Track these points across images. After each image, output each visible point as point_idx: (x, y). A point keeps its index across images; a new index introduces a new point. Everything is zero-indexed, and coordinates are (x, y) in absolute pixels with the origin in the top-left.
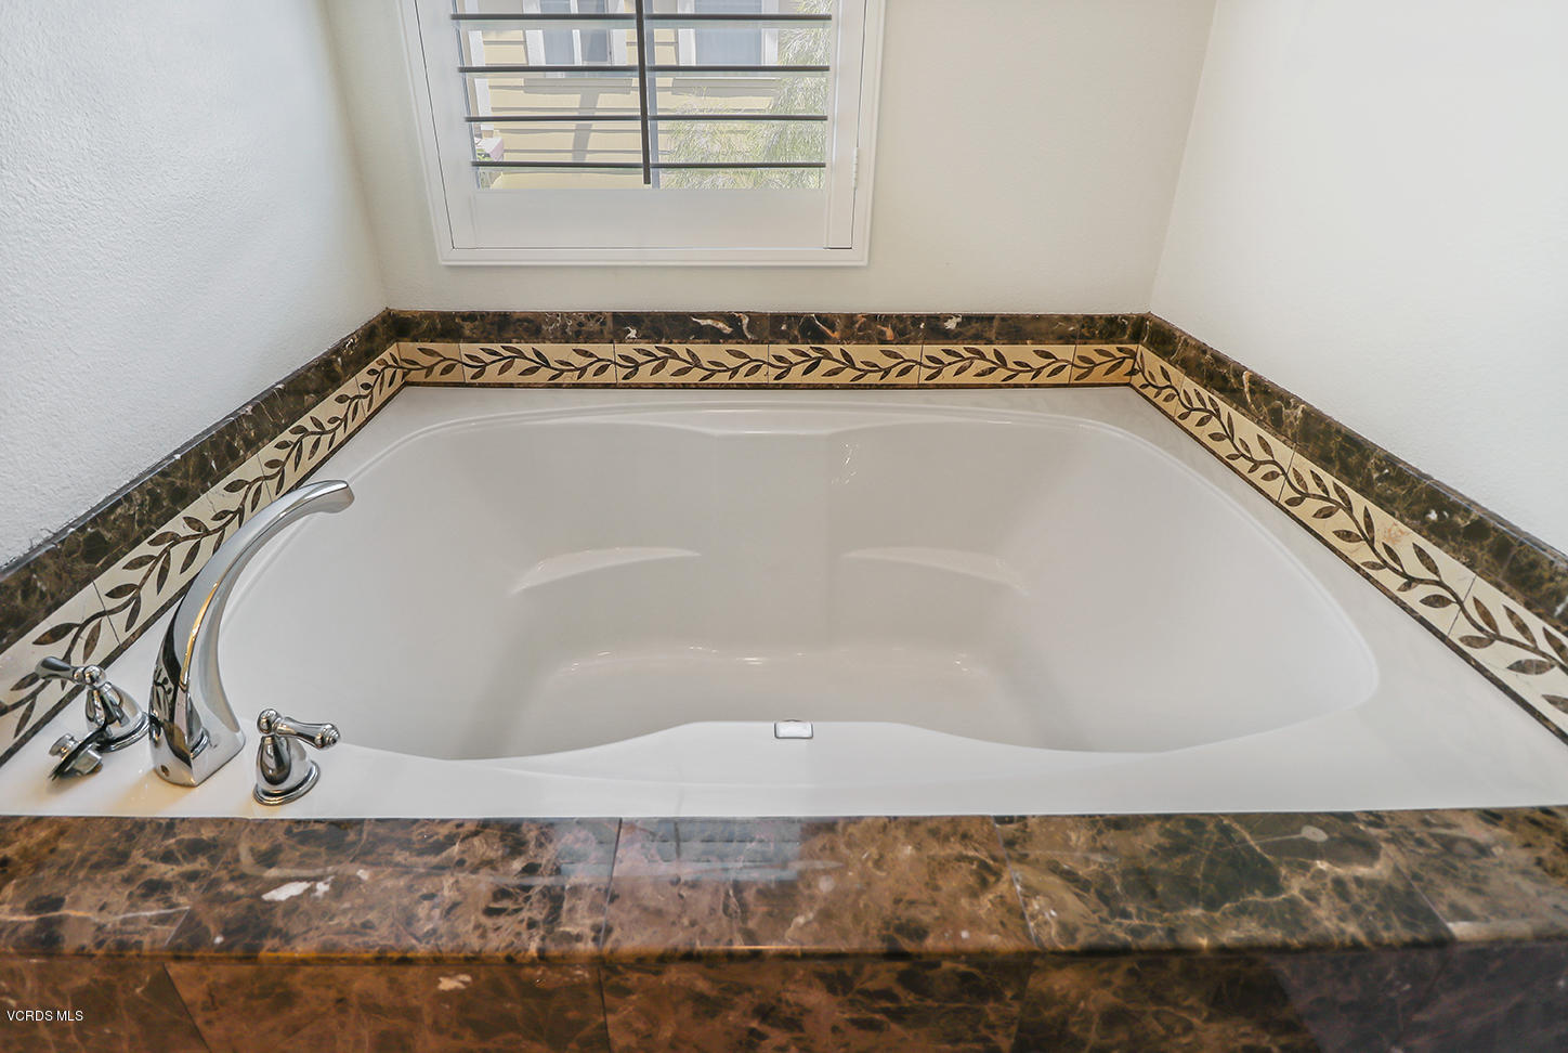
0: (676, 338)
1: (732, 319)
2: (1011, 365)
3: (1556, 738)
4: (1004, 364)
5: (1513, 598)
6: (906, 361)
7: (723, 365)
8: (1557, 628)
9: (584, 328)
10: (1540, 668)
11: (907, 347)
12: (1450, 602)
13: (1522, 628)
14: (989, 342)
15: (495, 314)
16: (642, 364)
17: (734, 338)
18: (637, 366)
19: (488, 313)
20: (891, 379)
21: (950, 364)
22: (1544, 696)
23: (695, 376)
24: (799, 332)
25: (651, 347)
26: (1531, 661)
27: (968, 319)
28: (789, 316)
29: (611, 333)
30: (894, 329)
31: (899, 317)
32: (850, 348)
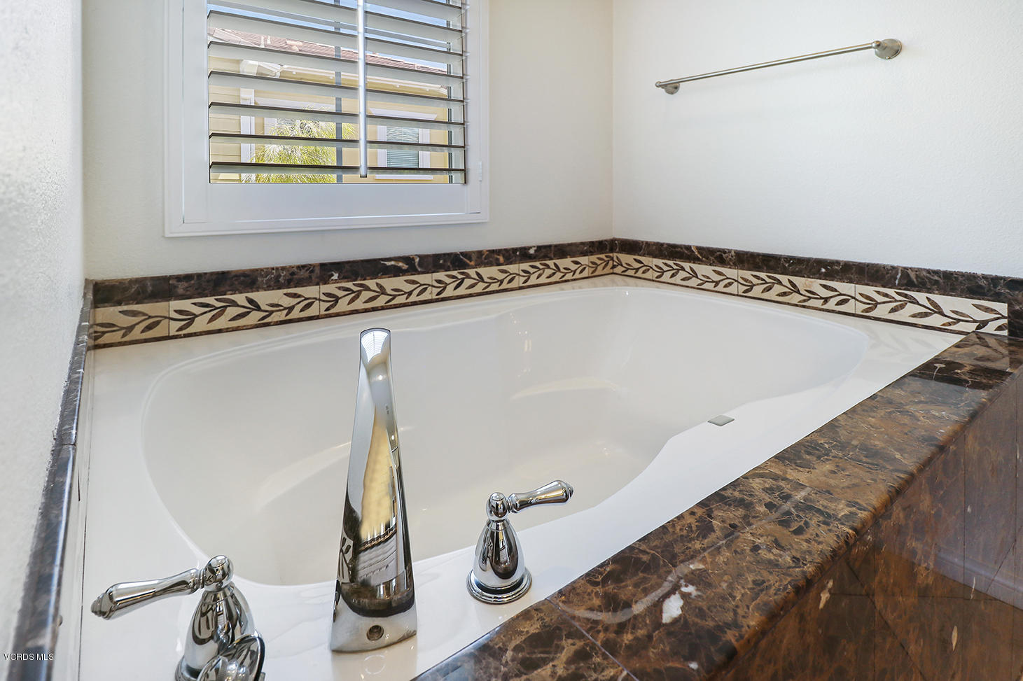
0: (368, 276)
1: (408, 260)
2: (562, 270)
3: (923, 330)
4: (559, 270)
5: (876, 286)
6: (511, 274)
7: (402, 291)
8: (900, 289)
9: (295, 277)
10: (902, 307)
11: (511, 266)
12: (849, 300)
13: (886, 295)
14: (551, 259)
15: (212, 274)
16: (341, 298)
17: (409, 272)
18: (337, 299)
19: (206, 274)
20: (504, 286)
21: (534, 273)
22: (910, 316)
23: (382, 300)
24: (451, 263)
25: (349, 285)
26: (897, 306)
27: (539, 248)
28: (445, 254)
29: (317, 278)
30: (504, 256)
31: (506, 250)
32: (481, 270)
